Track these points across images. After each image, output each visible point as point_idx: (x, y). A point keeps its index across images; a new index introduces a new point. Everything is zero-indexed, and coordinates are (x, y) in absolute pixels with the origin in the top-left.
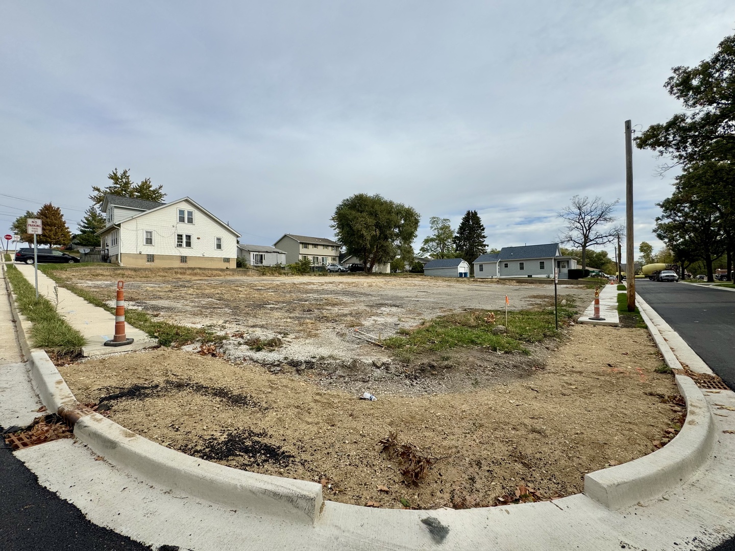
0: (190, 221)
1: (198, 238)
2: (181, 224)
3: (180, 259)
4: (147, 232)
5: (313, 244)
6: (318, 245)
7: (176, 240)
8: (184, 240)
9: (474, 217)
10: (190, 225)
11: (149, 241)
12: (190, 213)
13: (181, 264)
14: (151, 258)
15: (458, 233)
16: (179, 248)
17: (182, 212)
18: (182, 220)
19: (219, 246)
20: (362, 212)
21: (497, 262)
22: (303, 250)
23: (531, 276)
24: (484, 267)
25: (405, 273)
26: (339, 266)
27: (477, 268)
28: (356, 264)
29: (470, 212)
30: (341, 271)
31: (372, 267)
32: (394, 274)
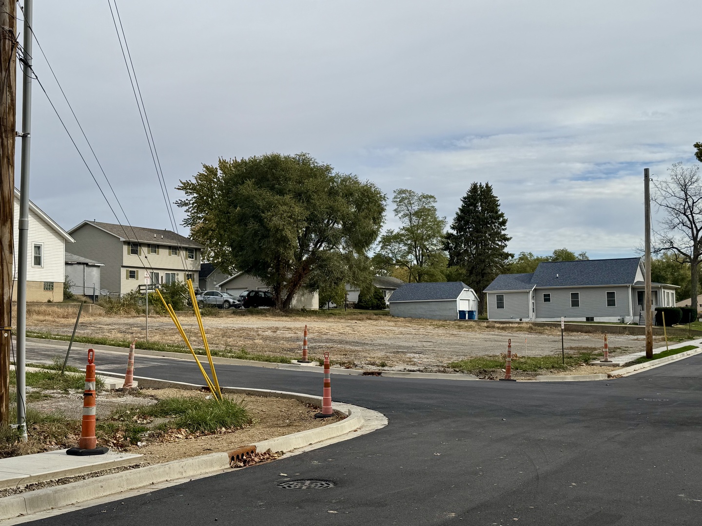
5: (148, 245)
6: (158, 246)
9: (485, 198)
15: (453, 228)
19: (38, 261)
20: (281, 193)
21: (529, 292)
22: (130, 259)
23: (592, 319)
24: (506, 300)
25: (349, 310)
26: (226, 296)
27: (491, 301)
28: (257, 292)
29: (478, 184)
30: (230, 306)
31: (290, 298)
32: (322, 312)
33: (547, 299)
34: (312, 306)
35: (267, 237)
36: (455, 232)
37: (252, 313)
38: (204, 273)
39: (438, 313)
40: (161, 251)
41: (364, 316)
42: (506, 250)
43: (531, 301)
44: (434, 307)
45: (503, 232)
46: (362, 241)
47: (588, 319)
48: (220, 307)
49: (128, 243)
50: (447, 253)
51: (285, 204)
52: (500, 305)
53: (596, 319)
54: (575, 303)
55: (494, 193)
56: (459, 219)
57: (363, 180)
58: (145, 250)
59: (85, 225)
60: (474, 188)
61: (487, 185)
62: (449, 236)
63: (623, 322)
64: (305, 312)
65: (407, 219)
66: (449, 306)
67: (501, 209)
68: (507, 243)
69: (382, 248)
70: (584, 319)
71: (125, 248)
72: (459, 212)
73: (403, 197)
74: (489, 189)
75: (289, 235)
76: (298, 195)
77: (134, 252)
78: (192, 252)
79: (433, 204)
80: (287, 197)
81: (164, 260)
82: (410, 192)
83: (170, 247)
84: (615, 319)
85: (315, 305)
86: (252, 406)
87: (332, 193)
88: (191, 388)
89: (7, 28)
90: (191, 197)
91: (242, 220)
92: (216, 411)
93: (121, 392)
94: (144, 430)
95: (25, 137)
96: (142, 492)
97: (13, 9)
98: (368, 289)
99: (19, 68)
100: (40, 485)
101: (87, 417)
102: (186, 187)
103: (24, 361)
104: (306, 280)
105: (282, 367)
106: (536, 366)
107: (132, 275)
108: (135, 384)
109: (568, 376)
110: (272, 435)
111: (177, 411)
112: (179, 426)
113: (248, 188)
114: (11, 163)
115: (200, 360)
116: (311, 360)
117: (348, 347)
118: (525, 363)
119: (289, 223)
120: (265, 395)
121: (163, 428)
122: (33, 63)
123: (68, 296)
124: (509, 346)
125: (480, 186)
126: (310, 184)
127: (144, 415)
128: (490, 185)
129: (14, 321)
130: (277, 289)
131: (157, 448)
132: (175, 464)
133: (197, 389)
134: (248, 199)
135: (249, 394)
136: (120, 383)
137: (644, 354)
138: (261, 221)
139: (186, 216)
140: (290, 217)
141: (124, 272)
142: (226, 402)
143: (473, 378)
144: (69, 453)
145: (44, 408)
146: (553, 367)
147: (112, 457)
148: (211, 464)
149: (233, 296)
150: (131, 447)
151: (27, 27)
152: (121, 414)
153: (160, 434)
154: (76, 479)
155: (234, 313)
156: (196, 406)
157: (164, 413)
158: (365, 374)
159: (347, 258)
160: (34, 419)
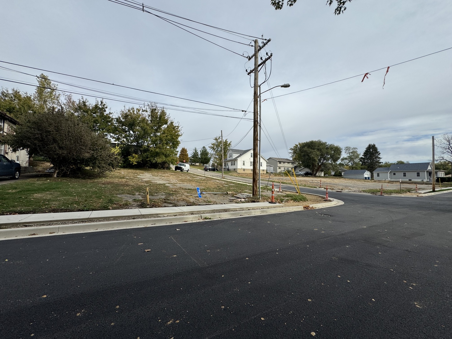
3: (251, 170)
4: (243, 161)
5: (283, 162)
6: (285, 162)
9: (373, 148)
11: (244, 164)
14: (244, 170)
16: (251, 166)
18: (252, 156)
19: (261, 165)
20: (314, 149)
21: (388, 172)
22: (279, 165)
23: (411, 180)
24: (380, 174)
25: (332, 176)
26: (300, 173)
27: (375, 175)
28: (308, 172)
29: (371, 144)
30: (301, 175)
31: (316, 173)
32: (325, 177)
33: (394, 174)
35: (310, 159)
36: (363, 157)
37: (307, 177)
38: (295, 168)
40: (286, 163)
41: (336, 178)
42: (380, 161)
43: (389, 175)
44: (357, 176)
45: (379, 156)
46: (335, 160)
47: (409, 180)
48: (299, 175)
49: (279, 162)
50: (361, 162)
51: (315, 152)
52: (378, 175)
54: (405, 175)
55: (376, 146)
56: (365, 153)
57: (336, 145)
58: (282, 163)
59: (270, 158)
60: (370, 145)
61: (374, 144)
62: (362, 158)
63: (423, 181)
64: (320, 177)
65: (348, 154)
66: (362, 176)
67: (378, 150)
68: (380, 159)
69: (341, 161)
71: (278, 162)
72: (365, 152)
73: (347, 149)
74: (374, 145)
75: (316, 159)
76: (318, 150)
77: (280, 163)
78: (293, 163)
79: (357, 150)
80: (315, 150)
81: (286, 165)
82: (349, 147)
83: (287, 162)
84: (420, 180)
85: (323, 175)
86: (308, 197)
87: (327, 148)
88: (293, 192)
89: (256, 120)
90: (292, 151)
91: (304, 156)
92: (299, 197)
93: (278, 192)
94: (284, 200)
95: (260, 141)
96: (284, 212)
97: (257, 116)
98: (337, 172)
99: (259, 127)
100: (264, 208)
101: (272, 196)
102: (291, 149)
103: (260, 185)
104: (320, 169)
105: (315, 189)
106: (391, 192)
107: (280, 168)
108: (281, 190)
109: (403, 195)
110: (313, 204)
111: (291, 197)
112: (291, 200)
113: (306, 149)
114: (257, 146)
115: (296, 186)
116: (322, 188)
117: (332, 185)
118: (387, 191)
119: (316, 156)
120: (311, 195)
121: (288, 200)
122: (261, 126)
123: (267, 172)
124: (382, 186)
126: (321, 147)
127: (283, 197)
129: (258, 176)
130: (313, 171)
131: (286, 203)
132: (291, 207)
133: (295, 192)
134: (305, 151)
135: (307, 194)
136: (278, 190)
137: (432, 190)
138: (309, 156)
139: (291, 155)
140: (316, 155)
141: (278, 168)
142: (302, 196)
143: (370, 194)
144: (269, 203)
145: (264, 194)
146: (397, 193)
147: (277, 204)
148: (299, 208)
149: (302, 173)
150: (281, 203)
151: (260, 119)
152: (279, 196)
153: (287, 201)
154: (271, 208)
155: (302, 176)
156: (295, 196)
157: (288, 197)
158: (337, 191)
159: (331, 164)
160: (262, 196)
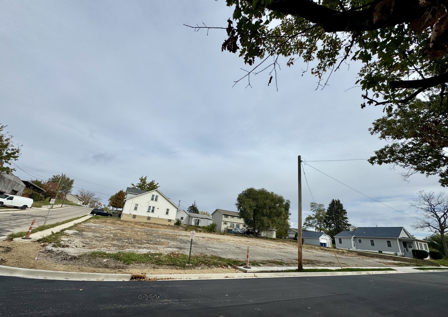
0: (156, 200)
1: (158, 209)
2: (152, 201)
3: (147, 218)
4: (136, 204)
5: (231, 216)
7: (148, 209)
8: (151, 209)
9: (338, 204)
10: (156, 202)
11: (136, 209)
12: (157, 196)
13: (147, 221)
14: (134, 216)
16: (148, 213)
17: (153, 196)
18: (152, 199)
19: (167, 213)
21: (351, 238)
22: (224, 219)
23: (381, 252)
24: (343, 241)
27: (337, 241)
28: (249, 230)
31: (259, 233)
33: (360, 241)
34: (272, 236)
39: (313, 243)
40: (235, 217)
42: (348, 223)
43: (353, 242)
44: (312, 240)
45: (346, 216)
47: (379, 251)
49: (225, 215)
52: (340, 242)
53: (383, 252)
54: (373, 244)
55: (341, 203)
58: (229, 217)
59: (217, 210)
60: (333, 201)
63: (396, 255)
65: (315, 212)
66: (317, 240)
67: (344, 208)
70: (378, 252)
71: (223, 216)
73: (313, 205)
77: (226, 217)
81: (236, 220)
82: (315, 203)
83: (238, 217)
84: (392, 253)
85: (274, 236)
107: (225, 223)
125: (336, 200)
128: (339, 200)
141: (223, 222)
